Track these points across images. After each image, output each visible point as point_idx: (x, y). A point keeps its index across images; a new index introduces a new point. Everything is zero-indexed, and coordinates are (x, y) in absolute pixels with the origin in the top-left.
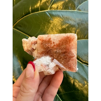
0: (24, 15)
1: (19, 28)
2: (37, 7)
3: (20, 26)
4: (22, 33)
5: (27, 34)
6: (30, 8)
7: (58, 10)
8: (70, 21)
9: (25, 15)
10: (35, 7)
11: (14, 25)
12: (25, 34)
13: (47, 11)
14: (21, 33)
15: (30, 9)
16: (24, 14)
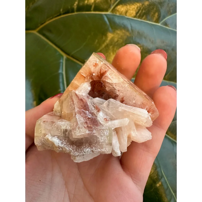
0: (62, 13)
2: (88, 4)
3: (50, 31)
4: (51, 44)
6: (76, 3)
7: (126, 15)
8: (144, 39)
9: (64, 14)
10: (86, 2)
12: (55, 47)
13: (106, 15)
15: (75, 5)
16: (63, 11)
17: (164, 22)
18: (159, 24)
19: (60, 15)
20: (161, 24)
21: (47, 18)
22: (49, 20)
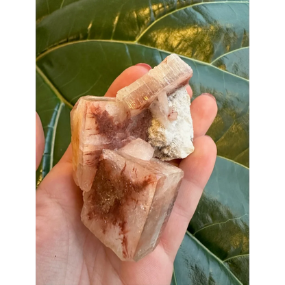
1: (47, 67)
3: (50, 64)
4: (48, 82)
5: (57, 88)
11: (38, 56)
12: (52, 86)
14: (44, 81)
17: (218, 61)
18: (210, 64)
19: (67, 41)
20: (213, 64)
21: (49, 45)
22: (51, 48)
